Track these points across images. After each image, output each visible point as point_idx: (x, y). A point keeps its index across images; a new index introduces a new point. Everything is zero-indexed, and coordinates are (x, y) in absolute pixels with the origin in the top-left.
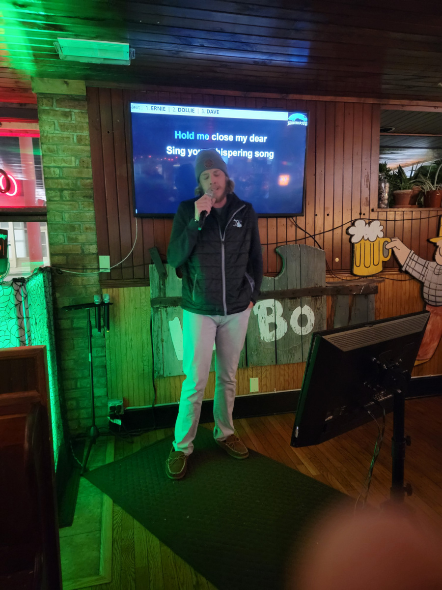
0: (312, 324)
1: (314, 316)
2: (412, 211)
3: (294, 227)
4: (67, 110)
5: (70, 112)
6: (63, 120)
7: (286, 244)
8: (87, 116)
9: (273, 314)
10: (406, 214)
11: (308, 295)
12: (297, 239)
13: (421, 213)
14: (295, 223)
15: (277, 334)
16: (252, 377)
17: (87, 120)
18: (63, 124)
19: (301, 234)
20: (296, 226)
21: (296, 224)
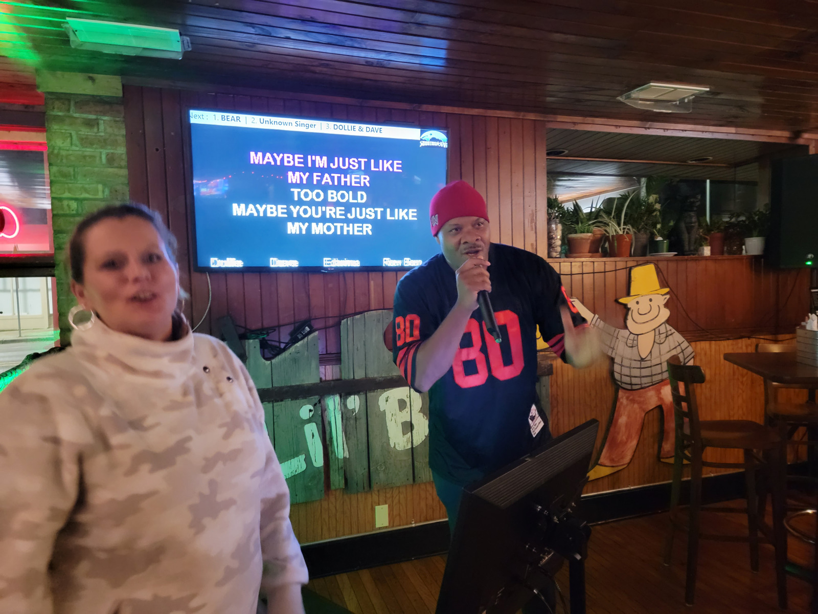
2: (594, 262)
4: (93, 117)
5: (97, 119)
6: (85, 131)
8: (123, 126)
9: (408, 409)
10: (586, 265)
13: (605, 264)
15: (414, 438)
16: (379, 505)
17: (124, 132)
18: (84, 137)
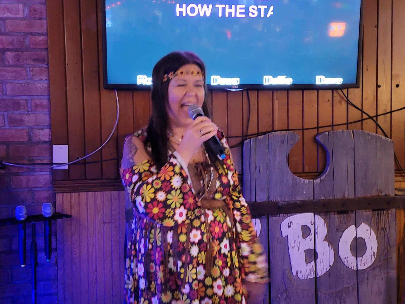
0: (374, 253)
1: (377, 241)
3: (344, 104)
7: (333, 129)
9: (312, 236)
11: (365, 208)
12: (349, 121)
14: (346, 99)
15: (318, 268)
19: (355, 114)
20: (348, 102)
21: (348, 100)
